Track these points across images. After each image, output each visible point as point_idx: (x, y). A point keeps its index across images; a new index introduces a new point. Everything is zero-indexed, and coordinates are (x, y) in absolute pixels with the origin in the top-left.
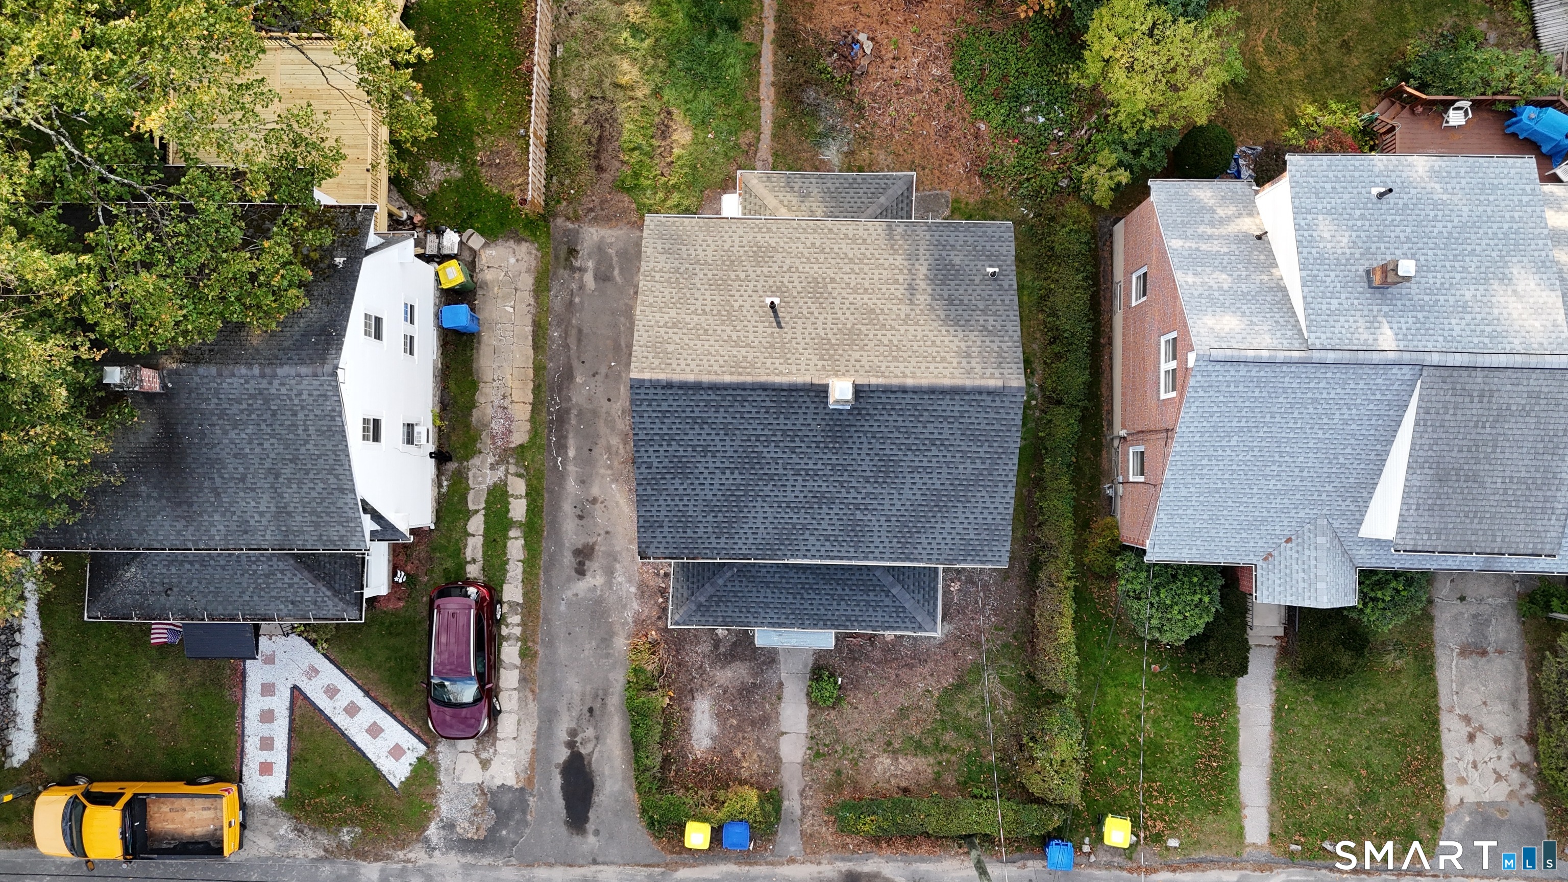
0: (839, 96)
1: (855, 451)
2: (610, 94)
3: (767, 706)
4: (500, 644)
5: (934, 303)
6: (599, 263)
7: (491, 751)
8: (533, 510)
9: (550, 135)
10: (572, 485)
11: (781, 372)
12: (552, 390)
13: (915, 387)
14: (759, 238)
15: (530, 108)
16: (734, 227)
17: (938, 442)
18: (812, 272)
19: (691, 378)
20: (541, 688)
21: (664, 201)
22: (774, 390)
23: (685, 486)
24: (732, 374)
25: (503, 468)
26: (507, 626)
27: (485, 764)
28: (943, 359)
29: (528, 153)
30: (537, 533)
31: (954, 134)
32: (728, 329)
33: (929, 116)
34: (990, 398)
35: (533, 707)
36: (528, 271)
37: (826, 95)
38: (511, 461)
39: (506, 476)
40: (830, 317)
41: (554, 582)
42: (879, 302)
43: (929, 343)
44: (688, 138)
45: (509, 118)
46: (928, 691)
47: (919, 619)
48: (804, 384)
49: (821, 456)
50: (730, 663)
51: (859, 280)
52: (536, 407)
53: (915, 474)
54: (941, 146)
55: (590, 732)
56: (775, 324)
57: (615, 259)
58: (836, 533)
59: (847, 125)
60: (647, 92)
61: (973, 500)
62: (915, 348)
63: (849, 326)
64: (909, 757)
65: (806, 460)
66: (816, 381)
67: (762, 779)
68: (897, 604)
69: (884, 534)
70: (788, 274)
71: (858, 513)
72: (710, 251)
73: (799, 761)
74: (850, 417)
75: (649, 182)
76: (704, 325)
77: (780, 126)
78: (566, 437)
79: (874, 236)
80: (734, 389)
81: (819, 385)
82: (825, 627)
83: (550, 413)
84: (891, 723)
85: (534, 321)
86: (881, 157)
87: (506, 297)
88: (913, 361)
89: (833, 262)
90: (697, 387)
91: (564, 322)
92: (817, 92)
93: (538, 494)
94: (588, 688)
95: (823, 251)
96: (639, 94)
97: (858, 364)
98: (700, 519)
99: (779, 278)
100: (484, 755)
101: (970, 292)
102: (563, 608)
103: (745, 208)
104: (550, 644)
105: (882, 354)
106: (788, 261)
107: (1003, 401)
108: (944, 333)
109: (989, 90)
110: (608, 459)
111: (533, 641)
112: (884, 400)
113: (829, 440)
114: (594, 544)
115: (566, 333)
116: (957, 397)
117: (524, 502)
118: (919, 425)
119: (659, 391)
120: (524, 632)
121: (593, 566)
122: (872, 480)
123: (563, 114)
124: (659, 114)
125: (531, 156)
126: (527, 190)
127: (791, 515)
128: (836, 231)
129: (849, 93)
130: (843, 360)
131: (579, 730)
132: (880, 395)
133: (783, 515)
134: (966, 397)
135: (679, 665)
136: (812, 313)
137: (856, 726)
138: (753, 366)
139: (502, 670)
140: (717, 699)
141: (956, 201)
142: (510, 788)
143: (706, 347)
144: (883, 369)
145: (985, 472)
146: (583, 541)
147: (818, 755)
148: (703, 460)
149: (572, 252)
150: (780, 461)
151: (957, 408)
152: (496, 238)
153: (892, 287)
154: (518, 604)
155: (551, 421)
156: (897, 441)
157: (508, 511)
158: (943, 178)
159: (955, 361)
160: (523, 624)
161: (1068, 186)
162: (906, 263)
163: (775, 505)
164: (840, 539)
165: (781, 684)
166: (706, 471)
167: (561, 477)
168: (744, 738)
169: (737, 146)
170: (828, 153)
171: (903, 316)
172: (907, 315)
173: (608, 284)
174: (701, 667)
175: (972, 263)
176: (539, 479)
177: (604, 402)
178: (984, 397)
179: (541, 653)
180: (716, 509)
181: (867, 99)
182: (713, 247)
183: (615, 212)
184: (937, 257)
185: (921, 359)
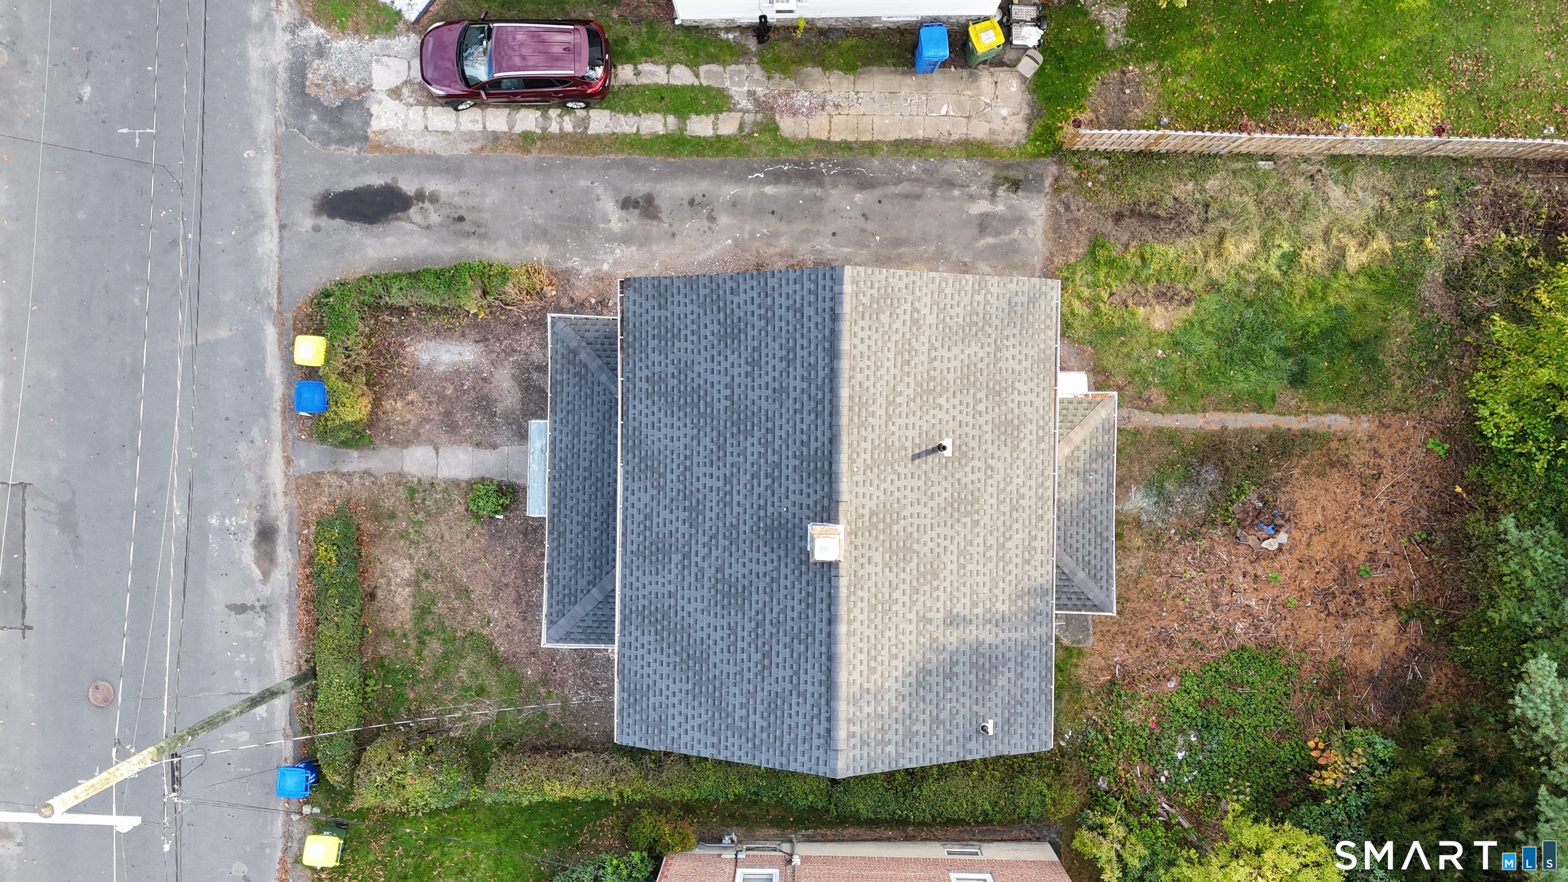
0: (1210, 509)
1: (755, 555)
2: (1211, 228)
3: (468, 431)
4: (537, 108)
5: (946, 655)
6: (1002, 218)
7: (411, 100)
8: (699, 144)
9: (1160, 156)
10: (730, 190)
11: (854, 462)
12: (846, 164)
13: (836, 635)
14: (1029, 427)
15: (1195, 130)
16: (1045, 394)
17: (766, 662)
18: (986, 496)
19: (845, 345)
20: (487, 158)
21: (1079, 297)
22: (831, 453)
23: (710, 338)
24: (851, 398)
25: (750, 106)
26: (560, 116)
27: (395, 93)
28: (873, 671)
29: (1138, 129)
30: (672, 150)
31: (1163, 650)
32: (910, 392)
33: (1184, 619)
34: (822, 732)
35: (464, 149)
36: (992, 132)
37: (1210, 494)
38: (759, 117)
39: (740, 110)
40: (927, 521)
41: (614, 172)
42: (947, 584)
43: (894, 651)
44: (1157, 325)
45: (1180, 104)
46: (489, 622)
47: (562, 622)
48: (838, 492)
49: (749, 511)
50: (519, 385)
51: (976, 557)
52: (824, 145)
53: (727, 631)
54: (1147, 635)
55: (435, 218)
56: (917, 451)
57: (1006, 238)
58: (655, 529)
59: (1173, 520)
60: (1215, 274)
61: (696, 704)
62: (887, 634)
63: (916, 546)
64: (411, 600)
65: (743, 492)
66: (842, 507)
67: (382, 425)
68: (580, 595)
69: (654, 588)
70: (983, 466)
71: (679, 557)
72: (1012, 364)
73: (406, 469)
74: (797, 551)
75: (1102, 278)
76: (916, 360)
77: (1171, 437)
78: (788, 182)
79: (1033, 574)
80: (831, 401)
81: (837, 511)
82: (552, 506)
83: (818, 162)
84: (451, 579)
85: (930, 140)
86: (1135, 562)
87: (959, 106)
88: (871, 632)
89: (1000, 523)
90: (833, 354)
91: (929, 177)
92: (1214, 482)
93: (719, 150)
94: (487, 215)
95: (1014, 509)
96: (1212, 264)
97: (865, 560)
98: (670, 356)
99: (978, 454)
100: (406, 92)
101: (962, 700)
102: (583, 183)
103: (1070, 402)
104: (540, 169)
105: (879, 591)
106: (1000, 465)
107: (818, 748)
108: (908, 670)
109: (1216, 693)
110: (763, 235)
111: (542, 148)
112: (819, 595)
113: (769, 522)
114: (660, 220)
115: (915, 180)
116: (823, 689)
117: (710, 133)
118: (788, 640)
119: (828, 305)
120: (553, 136)
121: (634, 218)
122: (719, 576)
123: (1186, 171)
124: (1186, 289)
125: (1134, 132)
126: (1092, 128)
127: (676, 472)
128: (1041, 524)
129: (1213, 522)
130: (870, 541)
131: (438, 206)
132: (826, 590)
133: (676, 461)
134: (823, 701)
135: (516, 324)
136: (932, 498)
137: (447, 537)
138: (862, 425)
139: (507, 111)
140: (476, 370)
141: (1080, 653)
142: (367, 124)
143: (886, 364)
144: (860, 593)
145: (730, 720)
146: (662, 205)
147: (412, 491)
148: (743, 360)
149: (1015, 185)
150: (741, 459)
151: (810, 689)
152: (1033, 92)
153: (967, 601)
154: (586, 128)
155: (807, 164)
156: (767, 610)
157: (698, 113)
158: (1108, 637)
159: (871, 686)
160: (563, 136)
161: (1099, 788)
162: (999, 616)
163: (688, 452)
164: (648, 534)
165: (494, 447)
166: (728, 365)
167: (739, 177)
168: (430, 403)
169: (1147, 384)
170: (1139, 496)
171: (928, 615)
172: (930, 621)
173: (975, 231)
174: (515, 351)
175: (999, 701)
176: (737, 151)
177: (831, 228)
178: (824, 725)
179: (528, 157)
180: (682, 377)
181: (1205, 543)
182: (1018, 368)
183: (1065, 238)
184: (1007, 655)
185: (873, 641)
